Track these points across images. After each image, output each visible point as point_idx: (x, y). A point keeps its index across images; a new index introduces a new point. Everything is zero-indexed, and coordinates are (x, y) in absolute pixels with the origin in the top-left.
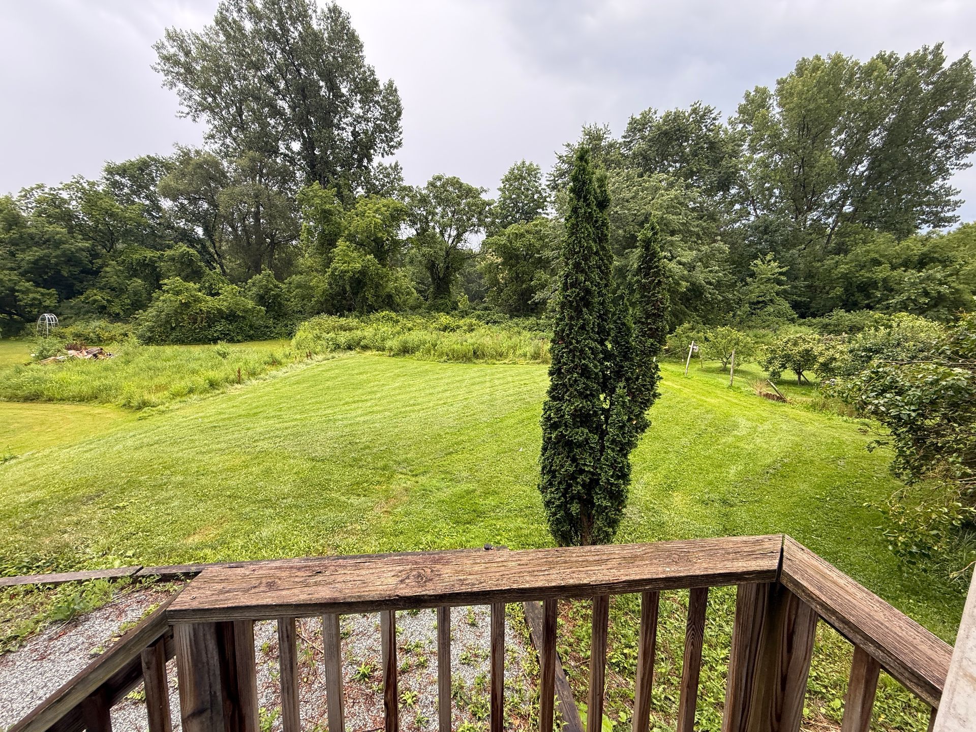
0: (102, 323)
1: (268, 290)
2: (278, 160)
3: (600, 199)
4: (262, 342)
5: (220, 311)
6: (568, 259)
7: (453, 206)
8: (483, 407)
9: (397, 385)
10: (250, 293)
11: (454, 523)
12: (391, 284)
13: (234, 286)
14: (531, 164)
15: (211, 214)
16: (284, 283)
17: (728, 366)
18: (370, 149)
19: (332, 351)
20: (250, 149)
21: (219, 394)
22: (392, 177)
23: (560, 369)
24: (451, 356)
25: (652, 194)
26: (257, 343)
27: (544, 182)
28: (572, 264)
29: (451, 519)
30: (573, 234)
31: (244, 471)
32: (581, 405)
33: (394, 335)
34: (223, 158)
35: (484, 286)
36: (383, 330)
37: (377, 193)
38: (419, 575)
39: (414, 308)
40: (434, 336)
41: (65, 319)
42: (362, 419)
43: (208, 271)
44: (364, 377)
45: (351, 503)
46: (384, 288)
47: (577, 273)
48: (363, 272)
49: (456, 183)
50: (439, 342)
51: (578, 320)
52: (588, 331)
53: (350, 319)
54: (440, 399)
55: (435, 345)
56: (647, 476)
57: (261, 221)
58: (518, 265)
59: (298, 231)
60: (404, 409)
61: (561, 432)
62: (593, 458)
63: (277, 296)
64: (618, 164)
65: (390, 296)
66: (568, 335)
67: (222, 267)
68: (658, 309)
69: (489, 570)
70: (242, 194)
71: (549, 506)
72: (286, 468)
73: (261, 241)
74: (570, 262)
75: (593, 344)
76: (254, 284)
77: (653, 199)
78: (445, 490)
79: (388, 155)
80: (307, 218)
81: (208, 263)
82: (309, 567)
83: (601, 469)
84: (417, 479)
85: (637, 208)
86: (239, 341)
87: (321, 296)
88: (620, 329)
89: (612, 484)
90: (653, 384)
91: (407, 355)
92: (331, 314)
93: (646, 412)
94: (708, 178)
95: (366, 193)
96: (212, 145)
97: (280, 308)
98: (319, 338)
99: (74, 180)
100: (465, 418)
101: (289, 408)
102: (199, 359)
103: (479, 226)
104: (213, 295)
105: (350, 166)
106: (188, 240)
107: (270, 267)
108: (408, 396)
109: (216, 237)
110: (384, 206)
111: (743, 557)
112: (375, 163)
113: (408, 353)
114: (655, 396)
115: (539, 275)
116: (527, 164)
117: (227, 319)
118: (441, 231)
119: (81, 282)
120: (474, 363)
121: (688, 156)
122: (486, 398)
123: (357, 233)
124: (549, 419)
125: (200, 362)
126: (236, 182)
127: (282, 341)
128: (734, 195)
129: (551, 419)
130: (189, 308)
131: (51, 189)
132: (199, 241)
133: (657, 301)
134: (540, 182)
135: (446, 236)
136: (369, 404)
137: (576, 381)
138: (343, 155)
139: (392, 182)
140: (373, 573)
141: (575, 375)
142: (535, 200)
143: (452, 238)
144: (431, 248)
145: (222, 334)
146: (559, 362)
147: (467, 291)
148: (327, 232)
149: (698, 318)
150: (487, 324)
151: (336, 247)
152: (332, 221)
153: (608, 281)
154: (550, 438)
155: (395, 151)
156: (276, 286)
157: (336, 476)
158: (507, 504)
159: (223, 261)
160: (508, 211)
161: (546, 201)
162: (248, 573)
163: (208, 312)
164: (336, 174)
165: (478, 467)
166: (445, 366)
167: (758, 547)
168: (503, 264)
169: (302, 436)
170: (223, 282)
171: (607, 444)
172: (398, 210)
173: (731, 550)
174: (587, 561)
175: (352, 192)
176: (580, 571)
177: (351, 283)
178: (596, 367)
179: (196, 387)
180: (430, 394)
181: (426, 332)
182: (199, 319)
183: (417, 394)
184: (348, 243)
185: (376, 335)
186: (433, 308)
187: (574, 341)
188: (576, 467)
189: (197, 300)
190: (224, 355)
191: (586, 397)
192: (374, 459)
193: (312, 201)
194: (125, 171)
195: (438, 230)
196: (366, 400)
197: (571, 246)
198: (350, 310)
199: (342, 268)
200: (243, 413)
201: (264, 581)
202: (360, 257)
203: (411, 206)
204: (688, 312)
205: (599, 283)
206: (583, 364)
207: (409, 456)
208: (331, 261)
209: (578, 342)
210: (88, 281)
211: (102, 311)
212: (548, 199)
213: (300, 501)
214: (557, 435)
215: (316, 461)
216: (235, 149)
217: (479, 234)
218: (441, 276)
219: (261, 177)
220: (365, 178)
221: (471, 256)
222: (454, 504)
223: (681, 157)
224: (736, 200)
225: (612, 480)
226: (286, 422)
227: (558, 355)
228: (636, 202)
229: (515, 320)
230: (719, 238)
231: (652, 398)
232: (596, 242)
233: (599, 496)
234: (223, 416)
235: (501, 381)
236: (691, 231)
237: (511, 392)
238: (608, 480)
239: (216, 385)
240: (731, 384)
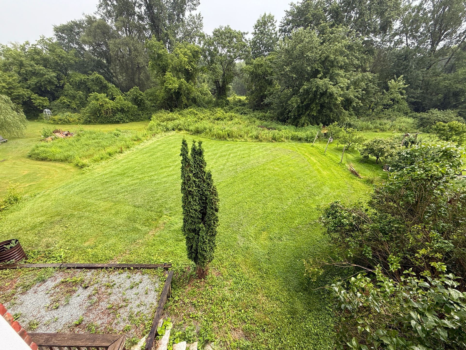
0: (69, 113)
1: (137, 97)
5: (117, 108)
10: (129, 98)
13: (121, 96)
16: (144, 93)
18: (183, 7)
19: (165, 132)
24: (217, 137)
26: (135, 123)
33: (194, 123)
41: (54, 111)
45: (142, 230)
46: (191, 95)
48: (180, 88)
53: (175, 113)
55: (211, 130)
58: (259, 82)
63: (141, 100)
65: (194, 99)
70: (120, 44)
76: (131, 94)
79: (193, 10)
84: (171, 218)
86: (127, 122)
87: (162, 100)
97: (144, 105)
98: (159, 125)
99: (41, 38)
104: (113, 100)
110: (188, 50)
112: (186, 16)
113: (199, 133)
117: (120, 111)
119: (57, 92)
120: (227, 141)
123: (176, 66)
125: (107, 140)
130: (103, 106)
131: (32, 45)
145: (119, 119)
150: (241, 114)
151: (166, 75)
155: (197, 7)
156: (141, 95)
163: (112, 109)
177: (175, 93)
179: (103, 157)
181: (209, 121)
182: (108, 112)
184: (171, 73)
185: (185, 123)
189: (106, 103)
190: (118, 135)
194: (63, 30)
198: (176, 107)
199: (169, 87)
200: (120, 172)
202: (177, 80)
208: (164, 82)
210: (60, 92)
211: (68, 107)
218: (221, 86)
226: (134, 180)
229: (255, 112)
239: (112, 154)
240: (341, 162)
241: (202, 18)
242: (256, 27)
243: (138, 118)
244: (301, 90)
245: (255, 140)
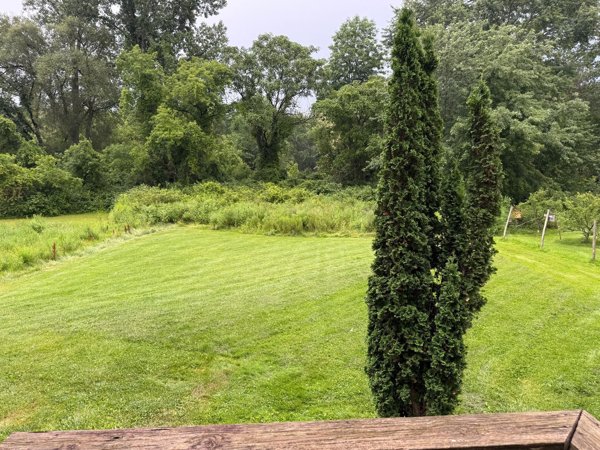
1: (85, 160)
2: (97, 24)
3: (427, 61)
4: (78, 216)
5: (35, 183)
6: (392, 126)
7: (281, 67)
8: (311, 283)
9: (221, 260)
10: (67, 164)
11: (277, 410)
12: (215, 153)
13: (51, 157)
14: (365, 20)
15: (28, 82)
16: (102, 153)
17: (591, 237)
18: (193, 9)
19: (152, 224)
20: (69, 14)
21: (33, 271)
22: (216, 38)
23: (384, 242)
24: (279, 229)
25: (499, 48)
27: (379, 38)
28: (396, 131)
29: (273, 405)
30: (396, 99)
31: (57, 352)
32: (407, 281)
33: (219, 207)
34: (41, 24)
35: (315, 153)
36: (207, 201)
37: (200, 55)
38: (210, 442)
39: (240, 178)
40: (261, 207)
42: (183, 297)
43: (24, 141)
44: (186, 251)
45: (168, 387)
46: (208, 157)
47: (401, 140)
48: (185, 140)
49: (283, 42)
50: (266, 214)
51: (403, 189)
52: (414, 202)
53: (172, 191)
54: (267, 275)
55: (261, 217)
56: (494, 361)
57: (80, 88)
58: (352, 130)
59: (117, 98)
60: (227, 286)
61: (387, 309)
62: (423, 338)
63: (95, 166)
64: (461, 16)
65: (214, 166)
66: (392, 206)
67: (38, 136)
68: (490, 177)
69: (277, 438)
70: (60, 60)
71: (376, 391)
72: (101, 349)
73: (79, 109)
74: (394, 129)
75: (420, 216)
76: (71, 154)
77: (500, 53)
78: (269, 374)
79: (211, 14)
80: (127, 83)
81: (25, 133)
82: (108, 433)
83: (432, 350)
84: (239, 361)
85: (483, 64)
86: (55, 215)
87: (141, 166)
88: (451, 199)
89: (444, 367)
90: (487, 258)
91: (232, 228)
92: (151, 184)
93: (481, 289)
94: (563, 29)
95: (188, 55)
96: (31, 11)
97: (98, 179)
98: (138, 210)
100: (292, 296)
101: (106, 286)
102: (13, 234)
103: (309, 88)
104: (29, 166)
105: (171, 28)
106: (4, 109)
107: (88, 136)
108: (232, 272)
109: (33, 106)
110: (207, 69)
111: (533, 431)
112: (198, 24)
113: (233, 225)
114: (490, 271)
115: (374, 139)
116: (361, 19)
117: (42, 191)
118: (268, 95)
120: (304, 236)
121: (539, 5)
122: (316, 273)
123: (179, 98)
124: (374, 295)
125: (14, 237)
126: (54, 49)
127: (99, 214)
128: (594, 46)
129: (376, 295)
130: (4, 180)
132: (16, 110)
133: (489, 168)
134: (375, 38)
135: (274, 100)
136: (191, 280)
137: (401, 254)
138: (164, 16)
139: (216, 43)
140: (167, 439)
141: (401, 248)
142: (370, 58)
143: (280, 102)
144: (257, 113)
145: (37, 207)
146: (384, 235)
147: (298, 159)
148: (147, 98)
149: (555, 184)
150: (318, 194)
151: (157, 113)
152: (152, 86)
153: (437, 148)
154: (376, 316)
155: (219, 10)
156: (94, 156)
157: (152, 358)
158: (335, 390)
159: (40, 131)
160: (341, 71)
161: (382, 59)
162: (51, 437)
163: (24, 184)
164: (157, 37)
165: (304, 349)
166: (273, 239)
167: (551, 422)
168: (335, 129)
169: (118, 315)
170: (39, 153)
171: (438, 323)
172: (222, 73)
173: (522, 424)
174: (375, 432)
175: (174, 55)
176: (366, 441)
177: (173, 152)
178: (423, 239)
179: (10, 264)
180: (256, 270)
181: (252, 203)
182: (15, 191)
183: (242, 270)
184: (169, 109)
185: (199, 207)
186: (260, 177)
187: (398, 213)
188: (405, 348)
189: (13, 172)
190: (39, 230)
191: (414, 272)
192: (193, 340)
193: (132, 66)
195: (264, 94)
196: (188, 277)
197: (394, 112)
198: (171, 181)
199: (163, 136)
200: (58, 291)
201: (66, 444)
202: (181, 124)
203: (236, 68)
204: (544, 177)
205: (426, 150)
206: (410, 237)
207: (230, 336)
208: (151, 129)
209: (403, 213)
212: (384, 57)
213: (115, 384)
214: (383, 313)
215: (132, 341)
216: (53, 15)
217: (309, 97)
218: (269, 143)
219: (80, 42)
220: (187, 40)
221: (301, 121)
222: (278, 389)
223: (532, 6)
224: (596, 52)
225: (444, 363)
226: (102, 300)
227: (382, 227)
228: (481, 58)
229: (348, 189)
230: (577, 94)
231: (486, 273)
232: (422, 107)
233: (430, 381)
234: (37, 294)
235: (332, 255)
236: (545, 87)
237: (342, 267)
238: (440, 363)
239: (31, 261)
240: (594, 258)
241: (226, 29)
242: (339, 37)
243: (82, 207)
244: (452, 131)
245: (366, 233)
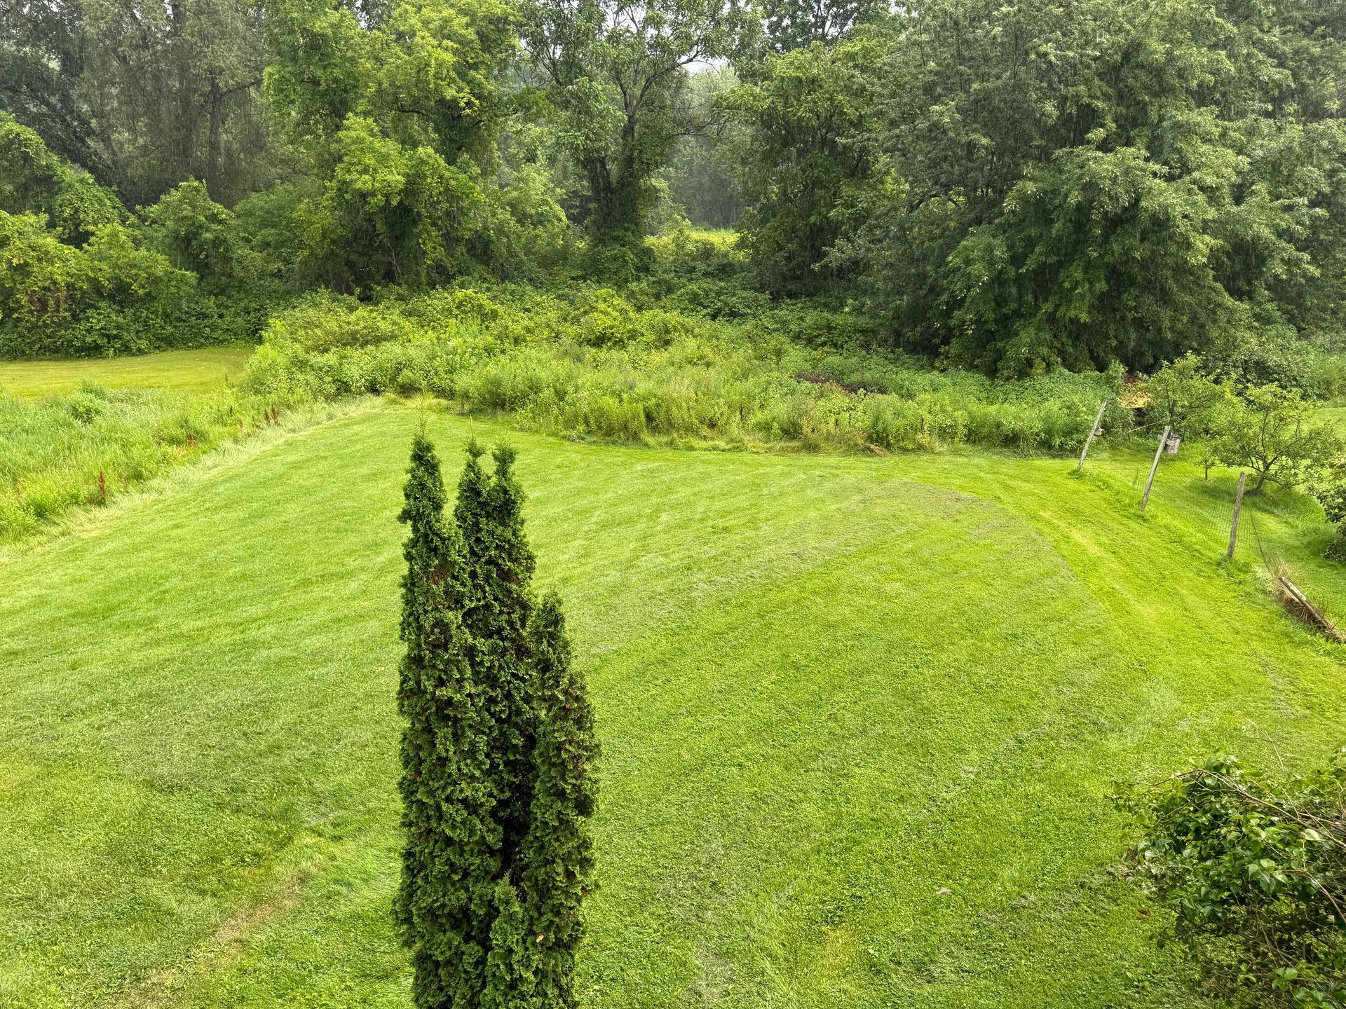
1: (195, 229)
5: (94, 282)
16: (234, 213)
19: (330, 399)
21: (55, 537)
24: (594, 426)
33: (478, 358)
48: (411, 190)
53: (383, 310)
63: (217, 243)
65: (485, 239)
84: (337, 848)
86: (141, 352)
87: (320, 244)
91: (499, 414)
104: (78, 242)
113: (502, 408)
117: (111, 298)
120: (647, 445)
123: (398, 86)
127: (236, 351)
130: (28, 274)
145: (103, 335)
150: (714, 317)
151: (344, 130)
156: (214, 218)
163: (69, 286)
172: (496, 22)
182: (51, 302)
185: (434, 356)
186: (589, 271)
189: (45, 257)
190: (87, 416)
192: (274, 786)
199: (359, 184)
202: (401, 153)
207: (348, 779)
208: (335, 163)
215: (157, 789)
218: (615, 180)
239: (54, 511)
240: (1230, 555)
243: (199, 333)
244: (1010, 203)
245: (782, 444)
